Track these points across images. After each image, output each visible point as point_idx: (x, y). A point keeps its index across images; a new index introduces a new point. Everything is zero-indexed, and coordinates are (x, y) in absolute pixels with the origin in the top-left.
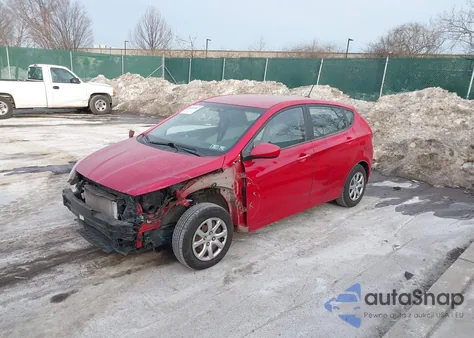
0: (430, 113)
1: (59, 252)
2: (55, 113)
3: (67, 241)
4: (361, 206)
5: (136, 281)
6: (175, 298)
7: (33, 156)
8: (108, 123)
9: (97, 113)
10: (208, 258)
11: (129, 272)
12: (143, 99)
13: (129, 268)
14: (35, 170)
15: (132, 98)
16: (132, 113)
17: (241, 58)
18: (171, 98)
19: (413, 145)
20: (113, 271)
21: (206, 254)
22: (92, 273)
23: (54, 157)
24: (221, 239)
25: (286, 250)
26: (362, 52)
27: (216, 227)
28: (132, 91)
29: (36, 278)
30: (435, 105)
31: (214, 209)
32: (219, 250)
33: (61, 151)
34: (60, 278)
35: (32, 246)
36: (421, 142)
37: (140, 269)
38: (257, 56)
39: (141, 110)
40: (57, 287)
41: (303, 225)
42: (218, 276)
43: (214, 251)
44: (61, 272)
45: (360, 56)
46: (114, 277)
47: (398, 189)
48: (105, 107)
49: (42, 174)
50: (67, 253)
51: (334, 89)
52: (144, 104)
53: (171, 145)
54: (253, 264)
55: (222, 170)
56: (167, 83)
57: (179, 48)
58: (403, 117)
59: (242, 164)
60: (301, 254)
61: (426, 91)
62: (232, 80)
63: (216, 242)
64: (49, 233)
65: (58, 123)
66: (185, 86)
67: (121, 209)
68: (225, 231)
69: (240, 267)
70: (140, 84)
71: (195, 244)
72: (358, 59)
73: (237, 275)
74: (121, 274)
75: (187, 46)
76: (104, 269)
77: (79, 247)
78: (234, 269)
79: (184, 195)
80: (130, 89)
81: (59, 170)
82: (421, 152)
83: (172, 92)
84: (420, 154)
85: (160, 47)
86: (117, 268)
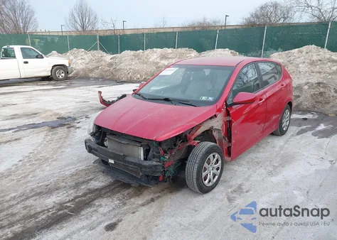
0: (312, 63)
1: (89, 189)
2: (26, 82)
3: (91, 180)
4: (289, 134)
5: (162, 207)
6: (200, 217)
7: (27, 115)
8: (69, 86)
9: (58, 80)
10: (211, 184)
11: (153, 200)
12: (90, 66)
13: (151, 196)
14: (34, 126)
15: (81, 67)
16: (84, 78)
17: (157, 33)
18: (111, 65)
19: (306, 87)
20: (139, 201)
21: (210, 181)
22: (125, 204)
23: (43, 115)
24: (218, 169)
25: (258, 171)
26: (239, 24)
27: (215, 159)
28: (80, 61)
29: (83, 213)
30: (315, 58)
31: (213, 146)
32: (217, 177)
33: (46, 111)
34: (101, 210)
35: (65, 187)
36: (312, 85)
37: (159, 197)
38: (162, 31)
39: (91, 75)
40: (103, 218)
41: (259, 152)
42: (221, 197)
43: (214, 177)
44: (100, 206)
45: (238, 27)
46: (143, 205)
47: (305, 119)
48: (63, 75)
49: (42, 129)
50: (96, 190)
51: (232, 51)
52: (92, 71)
53: (167, 100)
54: (241, 185)
55: (215, 116)
56: (104, 54)
57: (104, 28)
58: (294, 68)
59: (227, 110)
60: (270, 174)
61: (304, 48)
62: (155, 49)
63: (215, 171)
64: (73, 175)
65: (32, 89)
66: (118, 55)
67: (147, 152)
68: (220, 162)
69: (234, 188)
70: (85, 56)
71: (204, 174)
72: (236, 29)
73: (234, 195)
74: (148, 203)
75: (110, 27)
76: (132, 200)
77: (103, 184)
78: (230, 190)
79: (193, 137)
80: (78, 60)
81: (53, 125)
82: (313, 91)
83: (110, 61)
84: (312, 93)
85: (90, 28)
86: (141, 197)
